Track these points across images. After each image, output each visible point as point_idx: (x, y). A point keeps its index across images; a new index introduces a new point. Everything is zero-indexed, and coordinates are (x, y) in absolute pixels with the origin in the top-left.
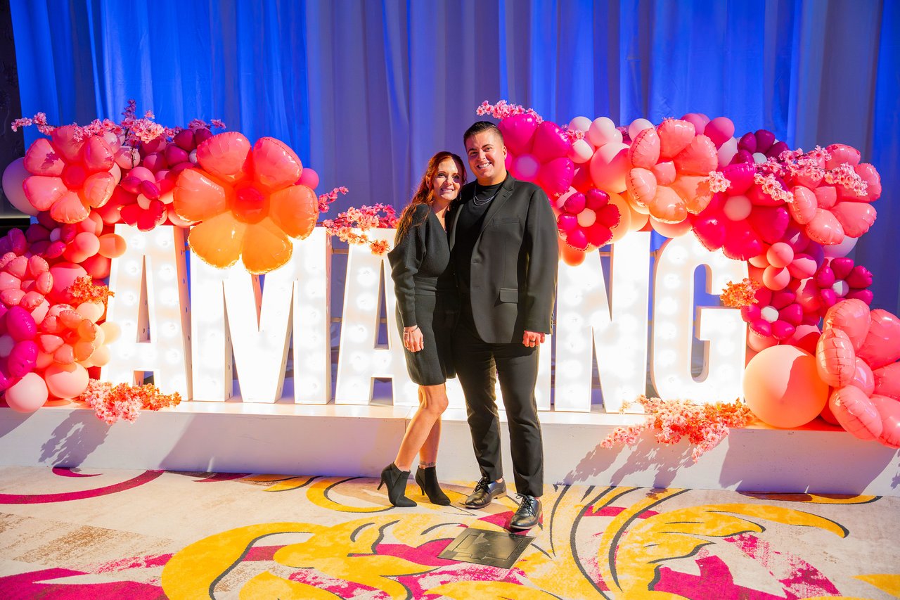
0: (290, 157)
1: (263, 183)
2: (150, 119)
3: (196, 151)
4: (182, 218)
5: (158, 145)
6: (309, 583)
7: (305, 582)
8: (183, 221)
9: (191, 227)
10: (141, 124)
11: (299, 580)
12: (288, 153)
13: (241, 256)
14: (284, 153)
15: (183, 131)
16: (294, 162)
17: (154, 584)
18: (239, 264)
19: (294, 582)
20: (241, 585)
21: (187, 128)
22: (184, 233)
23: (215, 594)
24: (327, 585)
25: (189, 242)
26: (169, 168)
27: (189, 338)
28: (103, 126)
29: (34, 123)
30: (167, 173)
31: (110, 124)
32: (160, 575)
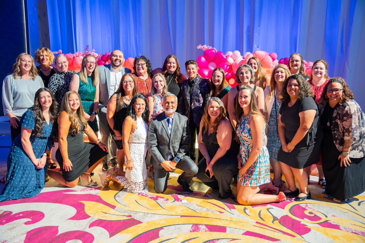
2: (94, 52)
3: (108, 61)
6: (144, 196)
7: (143, 195)
10: (91, 53)
11: (141, 195)
17: (97, 195)
19: (139, 195)
20: (124, 196)
21: (104, 54)
23: (116, 198)
24: (150, 197)
28: (79, 54)
29: (58, 53)
31: (81, 53)
32: (99, 192)
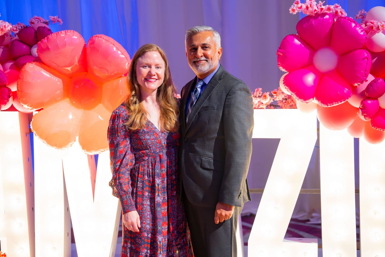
0: (119, 52)
1: (96, 74)
3: (36, 45)
4: (25, 106)
5: (4, 40)
8: (26, 108)
9: (34, 113)
12: (117, 49)
13: (77, 138)
14: (115, 49)
15: (26, 28)
16: (123, 56)
18: (76, 146)
22: (28, 117)
25: (31, 127)
26: (14, 59)
27: (33, 209)
30: (12, 65)
